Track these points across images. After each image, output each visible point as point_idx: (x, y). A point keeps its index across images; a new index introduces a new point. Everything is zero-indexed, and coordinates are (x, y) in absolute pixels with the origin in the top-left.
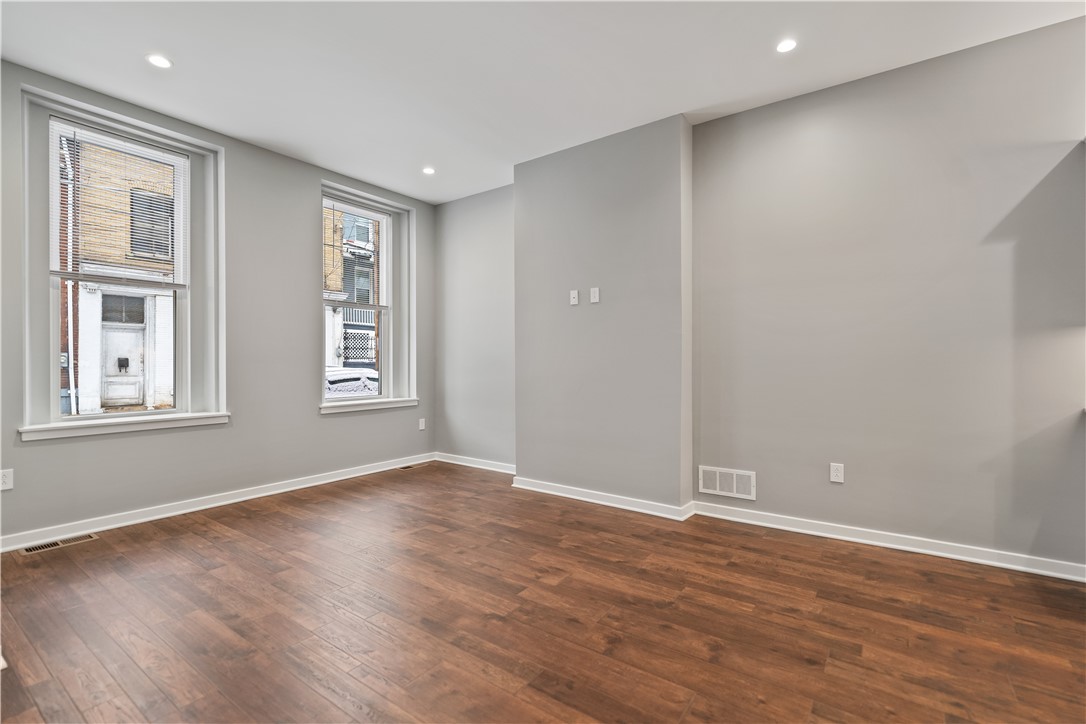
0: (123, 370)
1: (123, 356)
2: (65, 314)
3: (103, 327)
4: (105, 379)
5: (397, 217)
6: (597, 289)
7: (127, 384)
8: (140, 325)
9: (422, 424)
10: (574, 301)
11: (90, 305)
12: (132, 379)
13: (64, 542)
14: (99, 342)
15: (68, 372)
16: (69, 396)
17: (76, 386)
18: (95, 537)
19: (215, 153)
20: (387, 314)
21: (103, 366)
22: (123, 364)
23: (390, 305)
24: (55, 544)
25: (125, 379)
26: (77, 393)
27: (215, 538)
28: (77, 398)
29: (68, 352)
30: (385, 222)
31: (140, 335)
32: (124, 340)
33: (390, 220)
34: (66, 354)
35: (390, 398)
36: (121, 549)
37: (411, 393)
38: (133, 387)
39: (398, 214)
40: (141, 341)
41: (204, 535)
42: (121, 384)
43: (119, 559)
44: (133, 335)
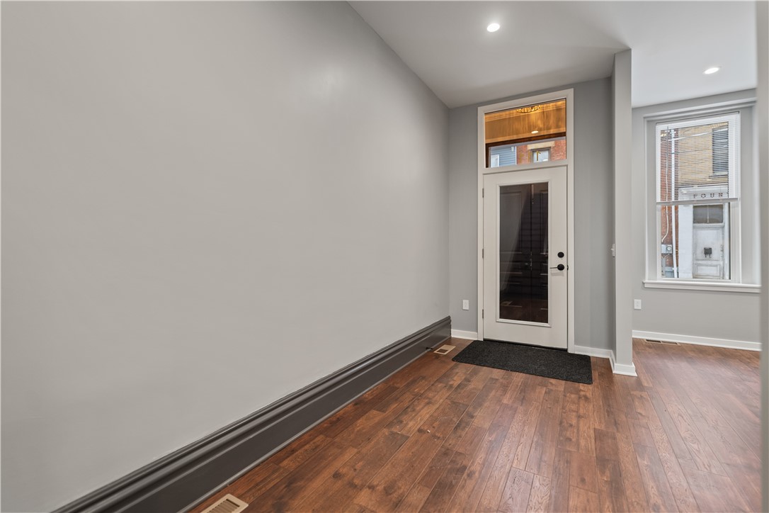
0: (708, 256)
1: (708, 246)
2: (670, 221)
3: (694, 227)
4: (695, 262)
7: (711, 266)
8: (720, 224)
11: (686, 214)
12: (715, 263)
13: (663, 342)
14: (691, 238)
15: (672, 257)
16: (673, 272)
17: (677, 266)
18: (679, 345)
21: (694, 253)
22: (708, 252)
24: (659, 342)
25: (709, 262)
26: (678, 270)
27: (755, 368)
28: (678, 273)
29: (672, 244)
31: (720, 231)
32: (709, 236)
34: (671, 245)
36: (692, 354)
38: (715, 268)
40: (721, 236)
41: (747, 364)
42: (707, 266)
43: (690, 358)
44: (715, 231)
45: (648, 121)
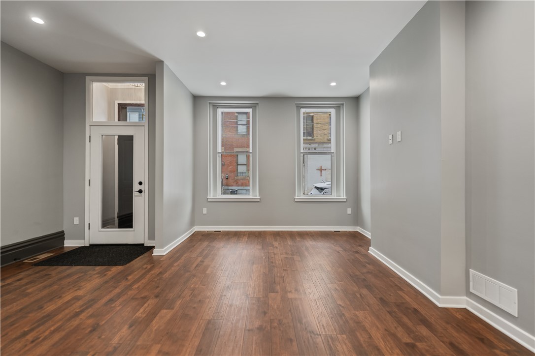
6: (400, 132)
9: (349, 211)
10: (391, 142)
18: (221, 232)
20: (334, 156)
23: (335, 152)
30: (333, 112)
33: (335, 110)
35: (334, 196)
36: (220, 236)
37: (343, 196)
39: (339, 107)
41: (239, 238)
45: (213, 105)
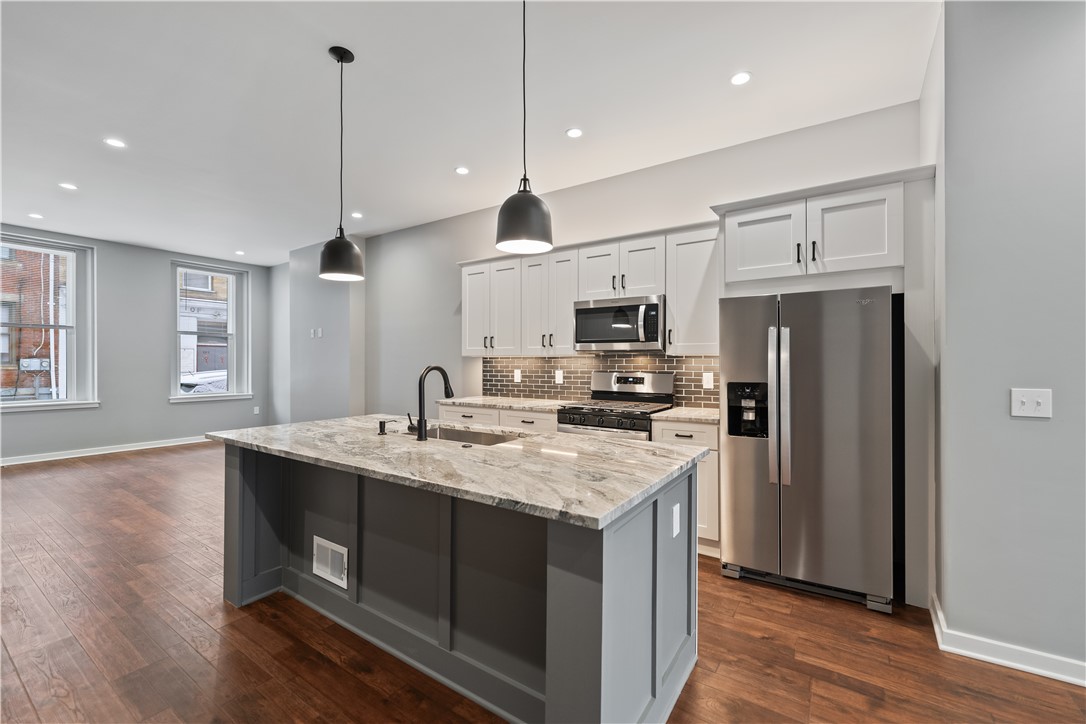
5: (240, 275)
9: (257, 410)
10: (312, 336)
15: (50, 374)
17: (57, 385)
19: (92, 249)
20: (232, 339)
23: (234, 333)
26: (57, 391)
30: (231, 279)
33: (234, 277)
35: (233, 392)
37: (248, 390)
